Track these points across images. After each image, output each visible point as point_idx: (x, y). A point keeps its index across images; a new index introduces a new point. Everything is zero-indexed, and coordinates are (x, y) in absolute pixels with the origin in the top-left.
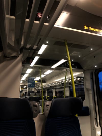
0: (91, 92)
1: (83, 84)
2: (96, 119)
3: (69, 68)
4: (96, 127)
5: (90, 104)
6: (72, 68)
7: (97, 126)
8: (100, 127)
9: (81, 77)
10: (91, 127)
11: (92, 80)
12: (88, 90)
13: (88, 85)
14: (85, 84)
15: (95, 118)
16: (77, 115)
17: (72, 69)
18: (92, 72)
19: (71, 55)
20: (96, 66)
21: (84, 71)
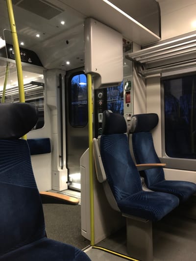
0: (56, 113)
1: (42, 99)
2: (61, 157)
3: (14, 61)
4: (59, 169)
5: (52, 133)
6: (22, 61)
7: (62, 168)
8: (67, 170)
9: (38, 84)
10: (52, 171)
11: (58, 89)
12: (51, 108)
13: (52, 98)
15: (60, 157)
18: (60, 75)
20: (68, 63)
21: (46, 72)
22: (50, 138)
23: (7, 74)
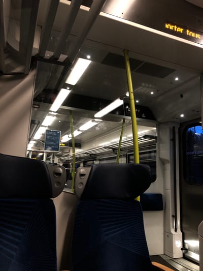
0: (169, 166)
1: (155, 152)
2: (175, 217)
3: (130, 118)
4: (173, 231)
5: (165, 189)
6: (137, 117)
7: (176, 230)
8: (181, 233)
9: (151, 137)
11: (172, 142)
12: (163, 162)
13: (164, 152)
14: (157, 151)
15: (173, 216)
16: (139, 197)
17: (135, 119)
18: (174, 128)
19: (135, 90)
20: (182, 116)
21: (158, 126)
22: (162, 193)
23: (124, 128)
